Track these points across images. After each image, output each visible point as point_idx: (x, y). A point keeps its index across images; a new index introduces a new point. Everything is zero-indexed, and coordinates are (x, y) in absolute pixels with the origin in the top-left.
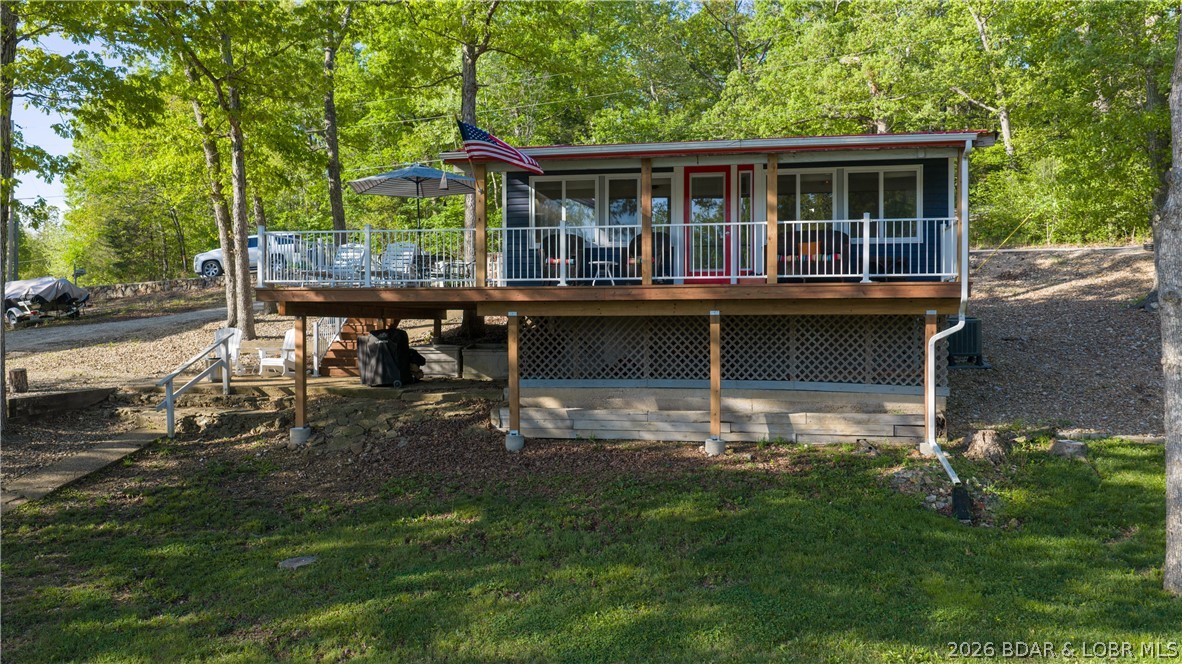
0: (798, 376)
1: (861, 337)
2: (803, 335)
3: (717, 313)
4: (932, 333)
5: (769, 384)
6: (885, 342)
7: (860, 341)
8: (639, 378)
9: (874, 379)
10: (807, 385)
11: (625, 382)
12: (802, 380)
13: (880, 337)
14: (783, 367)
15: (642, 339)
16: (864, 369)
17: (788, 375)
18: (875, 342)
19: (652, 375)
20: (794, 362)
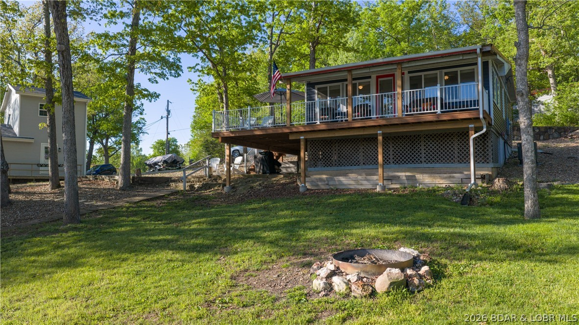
0: (425, 161)
1: (452, 143)
2: (427, 143)
3: (381, 132)
4: (472, 135)
5: (413, 165)
6: (463, 144)
7: (452, 145)
8: (358, 165)
9: (459, 161)
10: (429, 165)
12: (427, 163)
13: (461, 142)
14: (419, 158)
15: (360, 149)
16: (454, 157)
17: (421, 161)
18: (459, 145)
19: (364, 164)
20: (423, 155)
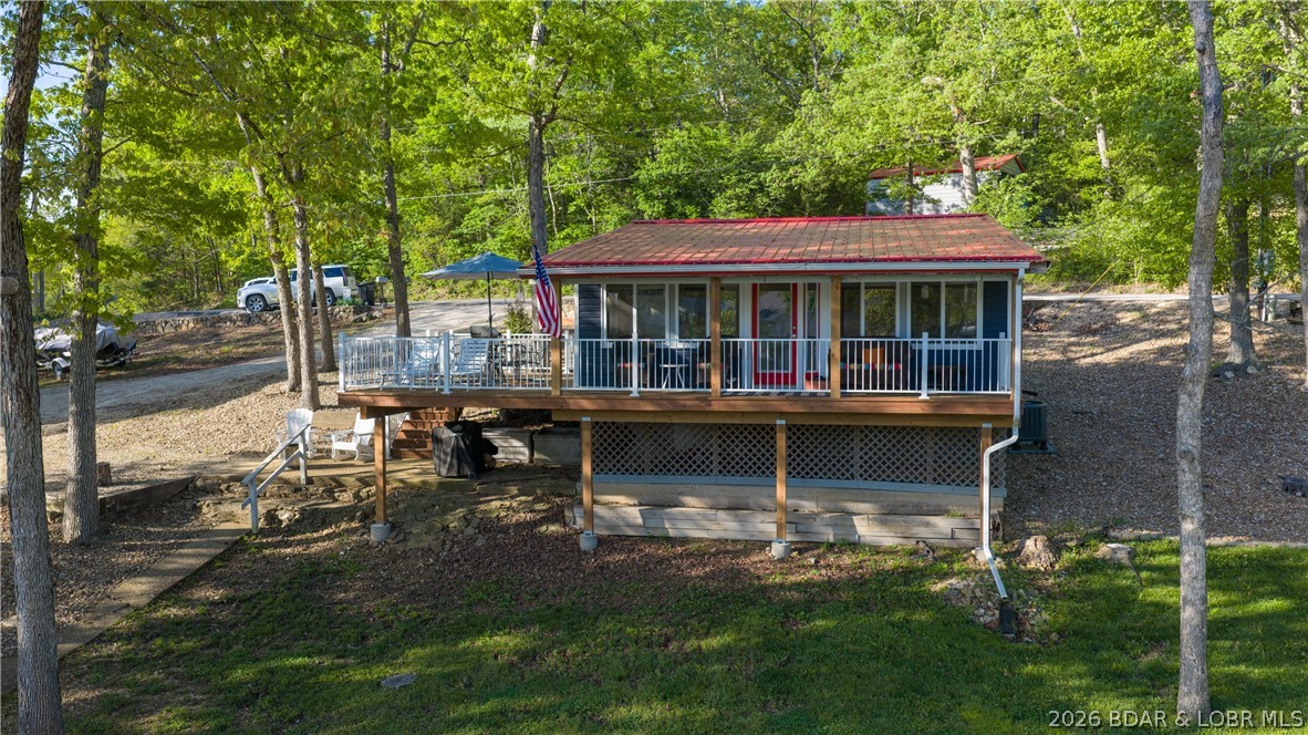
0: (861, 475)
1: (922, 439)
2: (866, 436)
3: (783, 422)
4: (988, 446)
5: (834, 483)
6: (945, 444)
7: (922, 443)
8: (708, 475)
9: (935, 479)
10: (870, 484)
11: (694, 478)
12: (865, 479)
13: (941, 439)
14: (848, 466)
15: (711, 437)
16: (925, 470)
17: (852, 476)
18: (936, 444)
19: (720, 472)
20: (857, 462)
